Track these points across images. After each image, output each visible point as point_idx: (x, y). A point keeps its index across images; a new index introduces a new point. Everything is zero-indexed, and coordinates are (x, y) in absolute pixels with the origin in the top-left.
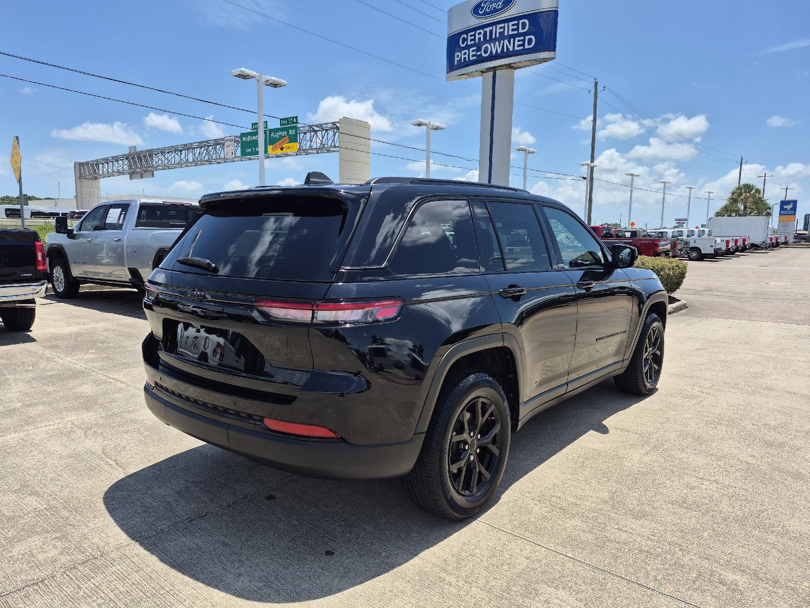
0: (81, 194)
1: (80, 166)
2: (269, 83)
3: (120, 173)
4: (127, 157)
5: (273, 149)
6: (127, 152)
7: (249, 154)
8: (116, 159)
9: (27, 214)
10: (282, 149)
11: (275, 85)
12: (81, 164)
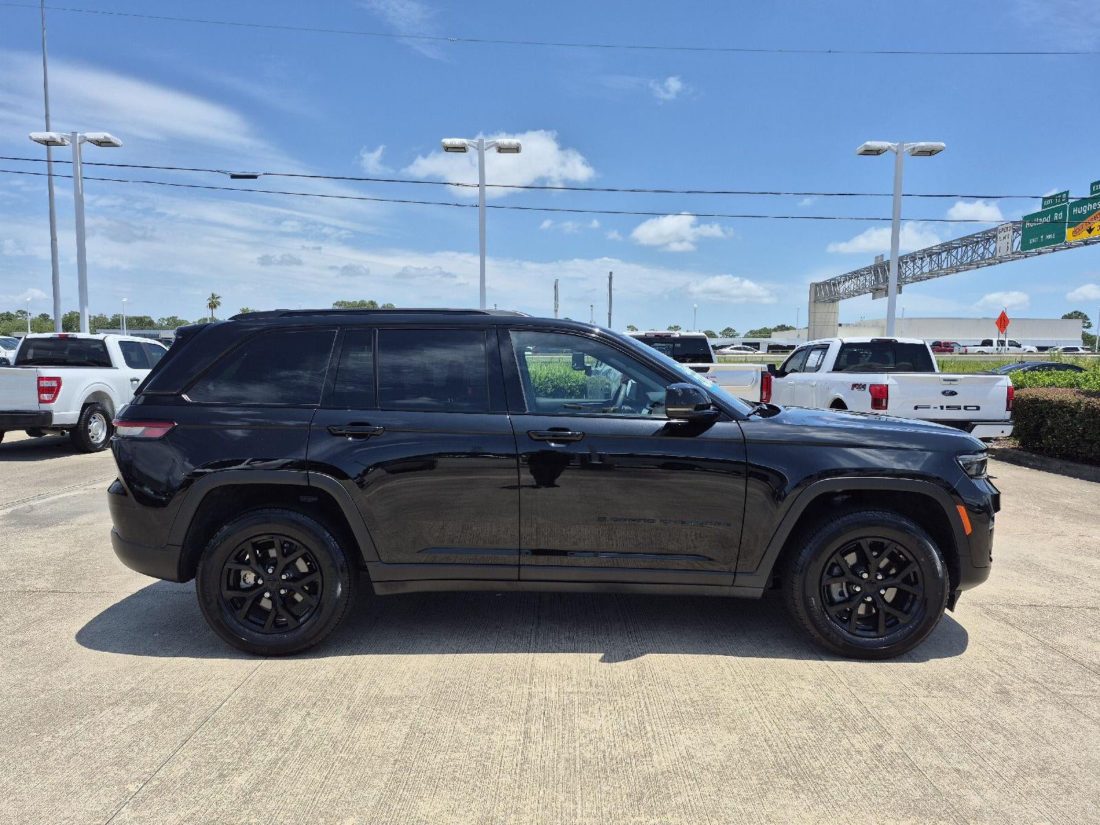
0: (814, 322)
1: (816, 287)
2: (916, 151)
3: (858, 292)
4: (869, 270)
5: (1075, 234)
6: (872, 263)
7: (1035, 246)
8: (856, 274)
9: (764, 348)
10: (1090, 231)
11: (931, 153)
12: (817, 285)
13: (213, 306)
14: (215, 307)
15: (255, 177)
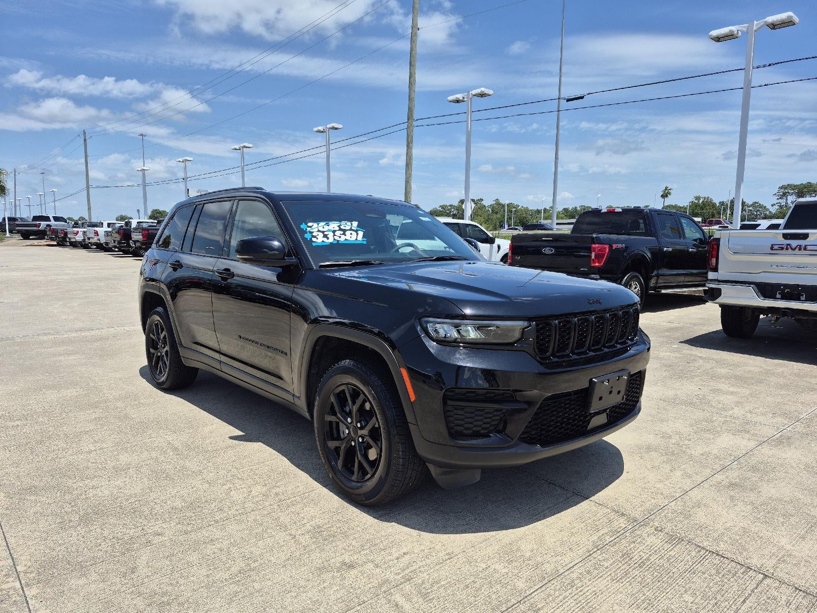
13: (665, 195)
14: (667, 196)
15: (582, 98)
